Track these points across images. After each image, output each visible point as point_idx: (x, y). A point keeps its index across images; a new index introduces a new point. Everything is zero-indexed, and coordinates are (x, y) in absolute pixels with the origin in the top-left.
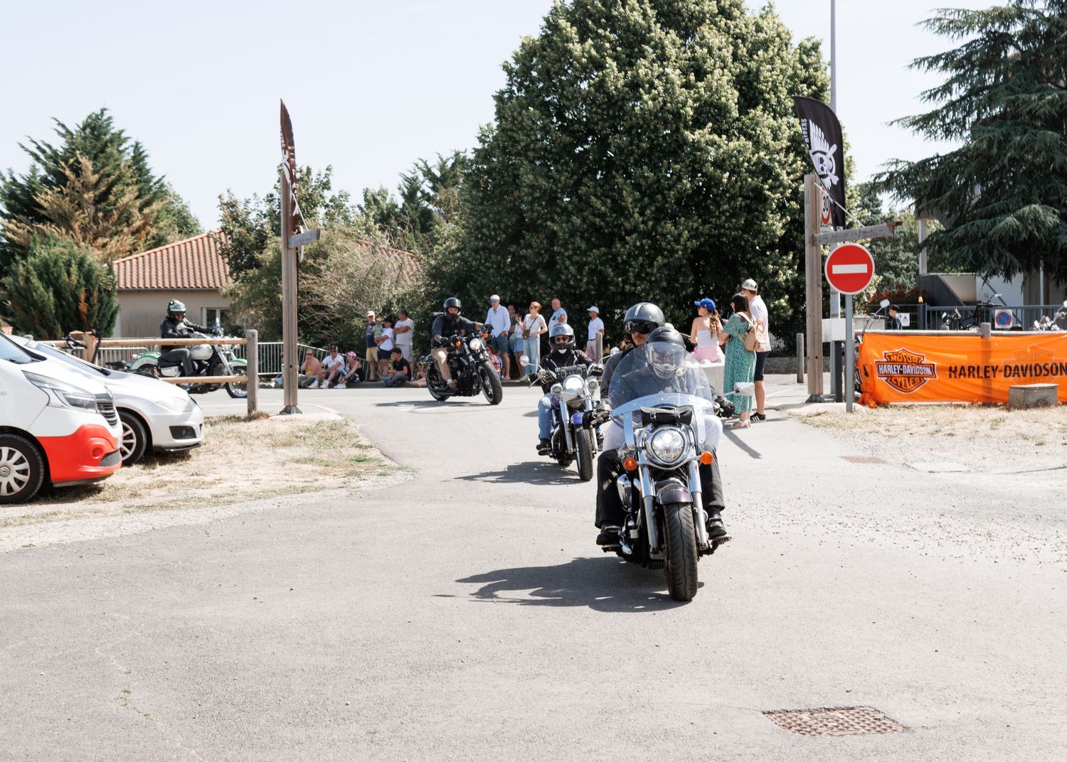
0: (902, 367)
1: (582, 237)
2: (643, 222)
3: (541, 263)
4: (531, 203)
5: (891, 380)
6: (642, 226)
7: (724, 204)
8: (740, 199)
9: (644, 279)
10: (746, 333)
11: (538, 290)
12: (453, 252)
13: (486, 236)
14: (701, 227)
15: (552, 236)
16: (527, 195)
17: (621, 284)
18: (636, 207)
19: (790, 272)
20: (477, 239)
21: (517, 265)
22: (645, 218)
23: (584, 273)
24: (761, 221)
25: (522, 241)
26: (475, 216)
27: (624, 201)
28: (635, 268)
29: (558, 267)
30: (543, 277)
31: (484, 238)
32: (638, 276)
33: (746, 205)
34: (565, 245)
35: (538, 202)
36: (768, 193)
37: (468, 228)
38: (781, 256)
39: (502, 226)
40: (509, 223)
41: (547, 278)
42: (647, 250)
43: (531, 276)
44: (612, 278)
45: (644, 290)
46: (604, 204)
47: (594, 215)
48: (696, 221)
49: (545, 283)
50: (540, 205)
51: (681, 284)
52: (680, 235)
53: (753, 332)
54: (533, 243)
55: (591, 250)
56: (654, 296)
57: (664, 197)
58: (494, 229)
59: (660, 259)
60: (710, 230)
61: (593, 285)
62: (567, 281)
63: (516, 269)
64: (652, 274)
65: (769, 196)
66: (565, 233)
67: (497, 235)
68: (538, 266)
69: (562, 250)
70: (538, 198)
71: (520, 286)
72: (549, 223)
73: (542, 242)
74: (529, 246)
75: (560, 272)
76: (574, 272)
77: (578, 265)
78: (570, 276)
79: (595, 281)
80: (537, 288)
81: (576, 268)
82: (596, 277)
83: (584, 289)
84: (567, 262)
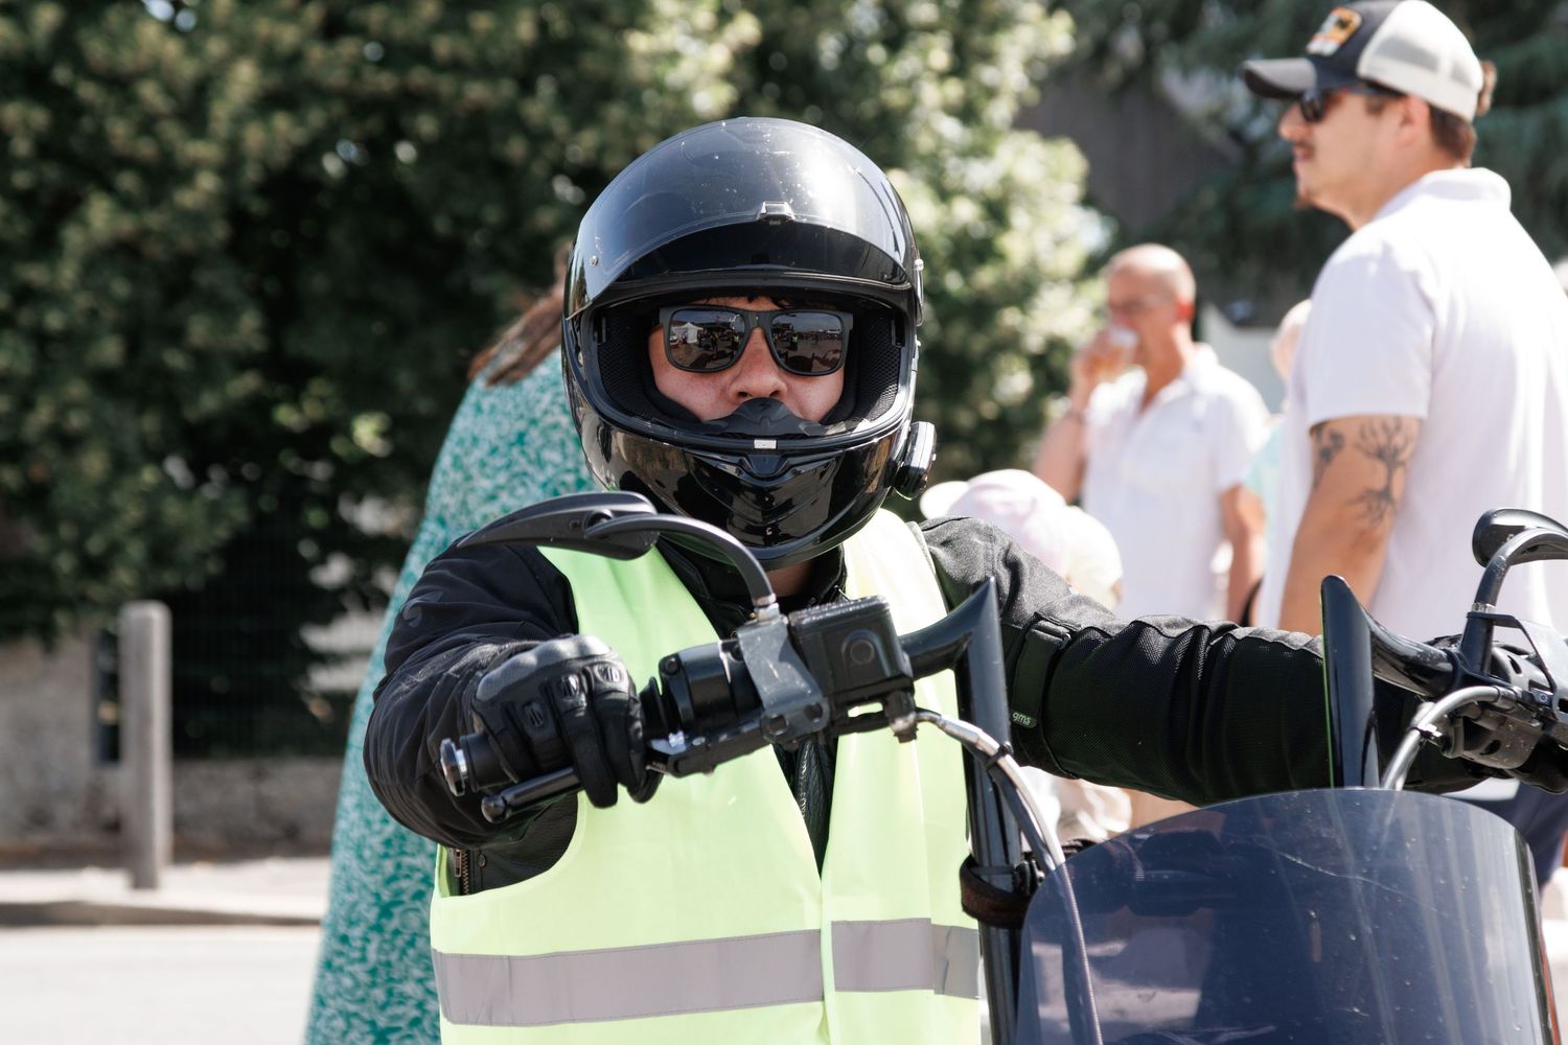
42: (24, 164)
48: (290, 16)
51: (201, 357)
59: (98, 210)
64: (47, 296)
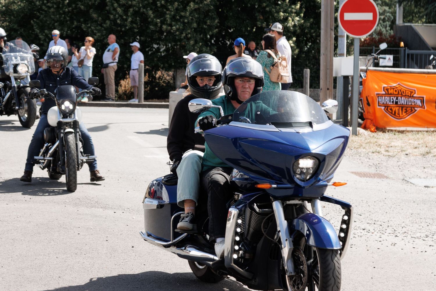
0: (397, 99)
3: (93, 4)
5: (387, 109)
9: (178, 20)
10: (272, 67)
11: (90, 27)
17: (159, 24)
19: (297, 18)
21: (74, 6)
23: (129, 14)
28: (171, 11)
29: (107, 8)
30: (95, 16)
32: (173, 18)
38: (290, 5)
41: (98, 17)
43: (85, 15)
44: (152, 19)
45: (178, 30)
49: (96, 21)
53: (277, 67)
56: (186, 35)
59: (192, 4)
61: (136, 24)
62: (115, 20)
63: (73, 9)
64: (185, 17)
68: (91, 7)
71: (75, 23)
75: (109, 12)
76: (121, 13)
77: (124, 7)
78: (117, 16)
79: (138, 21)
80: (89, 25)
81: (122, 10)
82: (139, 17)
83: (129, 27)
84: (114, 4)
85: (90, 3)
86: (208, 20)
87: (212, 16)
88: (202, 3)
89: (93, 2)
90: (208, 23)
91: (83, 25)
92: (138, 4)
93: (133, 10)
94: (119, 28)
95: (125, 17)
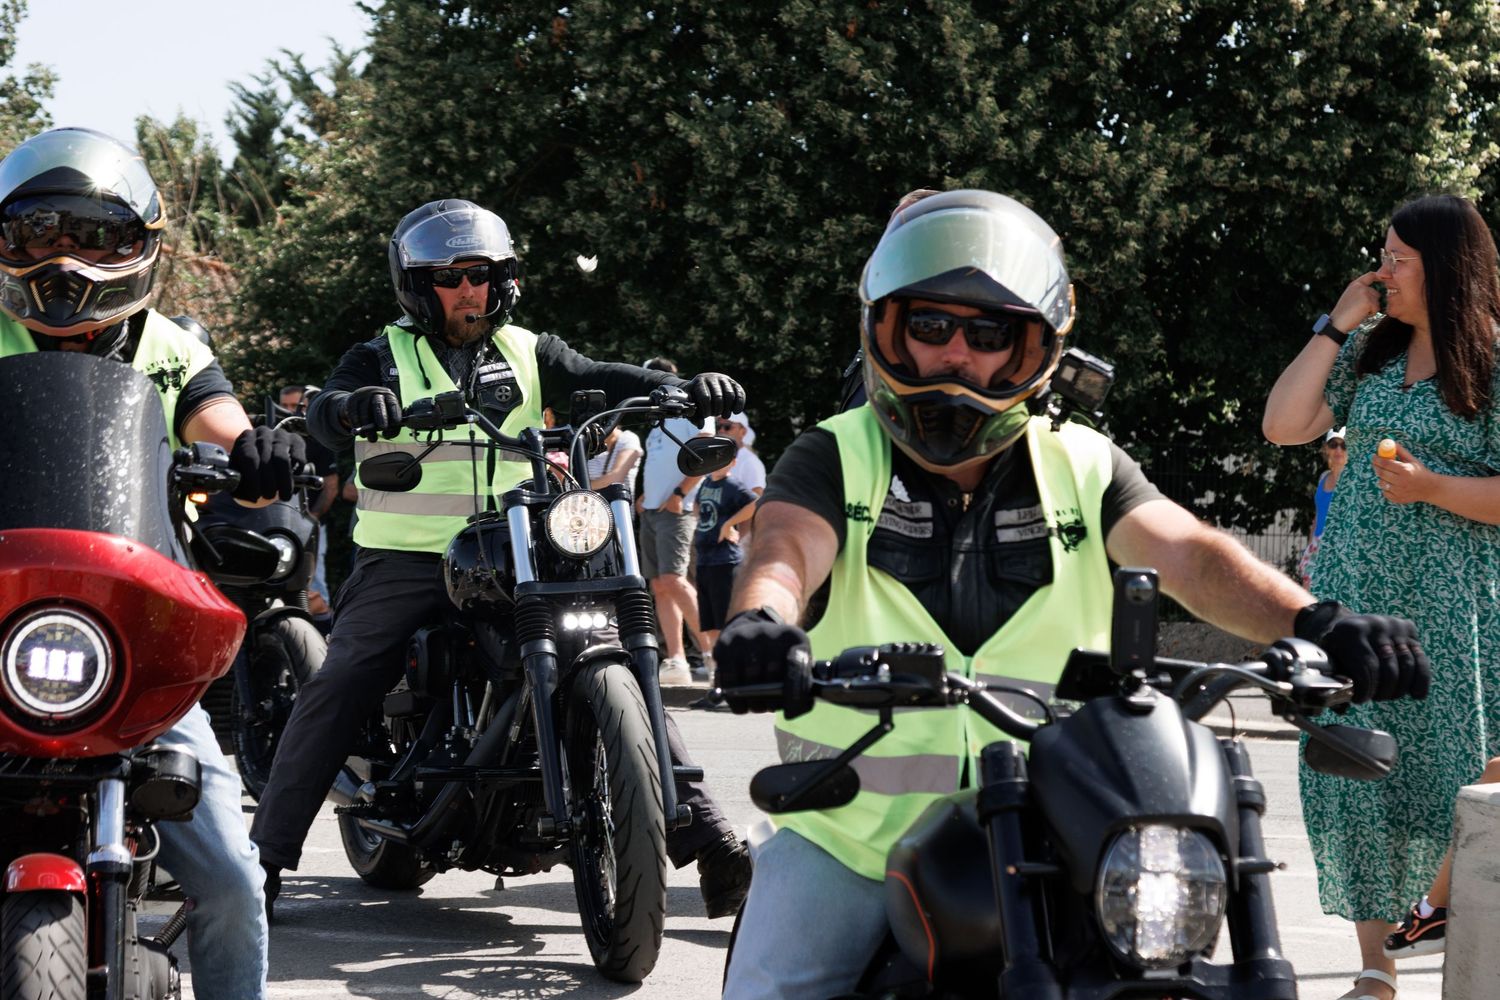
1: (787, 175)
2: (1007, 130)
3: (633, 261)
4: (611, 54)
6: (1003, 143)
7: (1288, 86)
8: (1344, 70)
12: (337, 227)
13: (450, 164)
14: (1208, 163)
15: (681, 167)
16: (599, 24)
18: (984, 74)
20: (416, 170)
21: (550, 266)
22: (1016, 118)
23: (789, 301)
24: (1410, 153)
25: (571, 185)
26: (413, 91)
27: (941, 54)
29: (694, 274)
30: (640, 307)
31: (442, 169)
33: (1361, 92)
34: (722, 202)
35: (636, 51)
36: (1434, 54)
37: (387, 132)
39: (507, 129)
40: (531, 123)
41: (654, 313)
46: (872, 59)
47: (830, 96)
48: (1192, 139)
50: (643, 60)
52: (1134, 184)
54: (611, 191)
55: (817, 223)
57: (1084, 45)
58: (479, 141)
60: (1233, 177)
61: (817, 344)
62: (727, 324)
63: (547, 281)
65: (1439, 65)
66: (727, 156)
67: (483, 162)
69: (714, 218)
70: (635, 35)
72: (673, 120)
73: (640, 190)
74: (596, 201)
75: (702, 292)
76: (755, 295)
77: (769, 270)
78: (735, 307)
79: (823, 330)
80: (613, 347)
81: (760, 282)
82: (829, 318)
83: (784, 356)
84: (727, 258)
85: (620, 254)
86: (1120, 333)
87: (1136, 315)
88: (1102, 260)
89: (634, 252)
90: (1124, 347)
91: (588, 345)
92: (825, 261)
93: (806, 285)
94: (741, 361)
95: (767, 313)
